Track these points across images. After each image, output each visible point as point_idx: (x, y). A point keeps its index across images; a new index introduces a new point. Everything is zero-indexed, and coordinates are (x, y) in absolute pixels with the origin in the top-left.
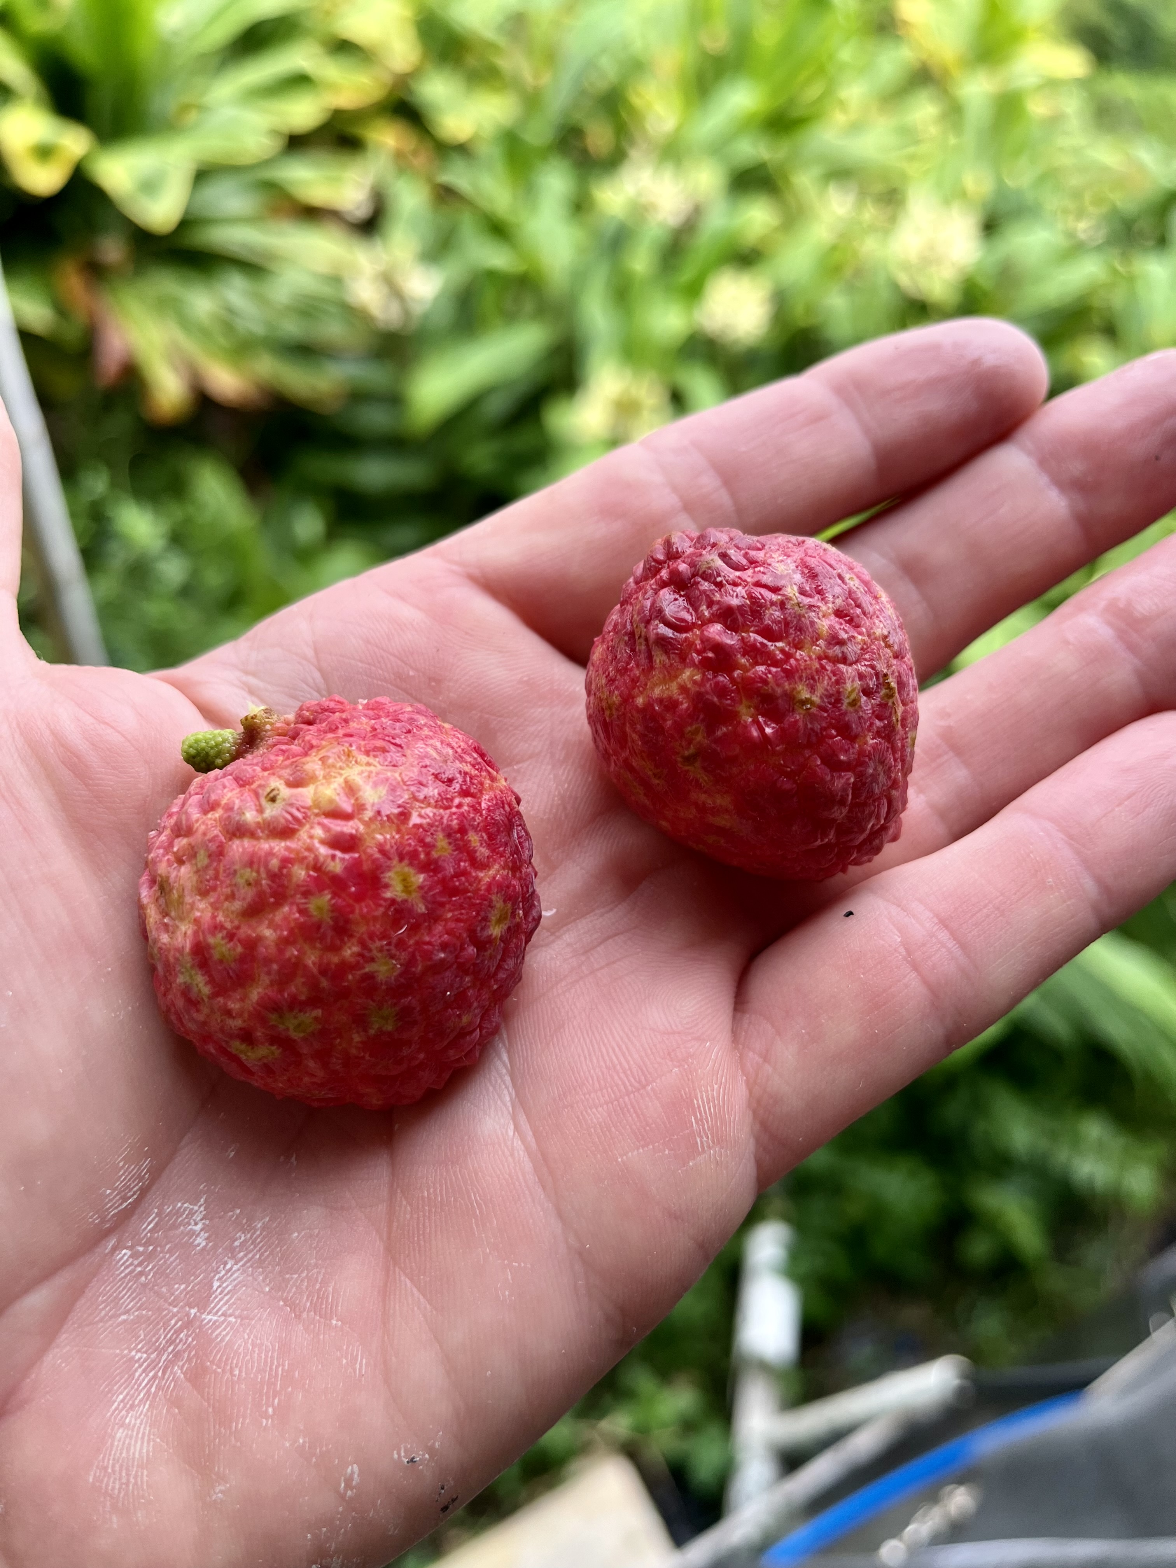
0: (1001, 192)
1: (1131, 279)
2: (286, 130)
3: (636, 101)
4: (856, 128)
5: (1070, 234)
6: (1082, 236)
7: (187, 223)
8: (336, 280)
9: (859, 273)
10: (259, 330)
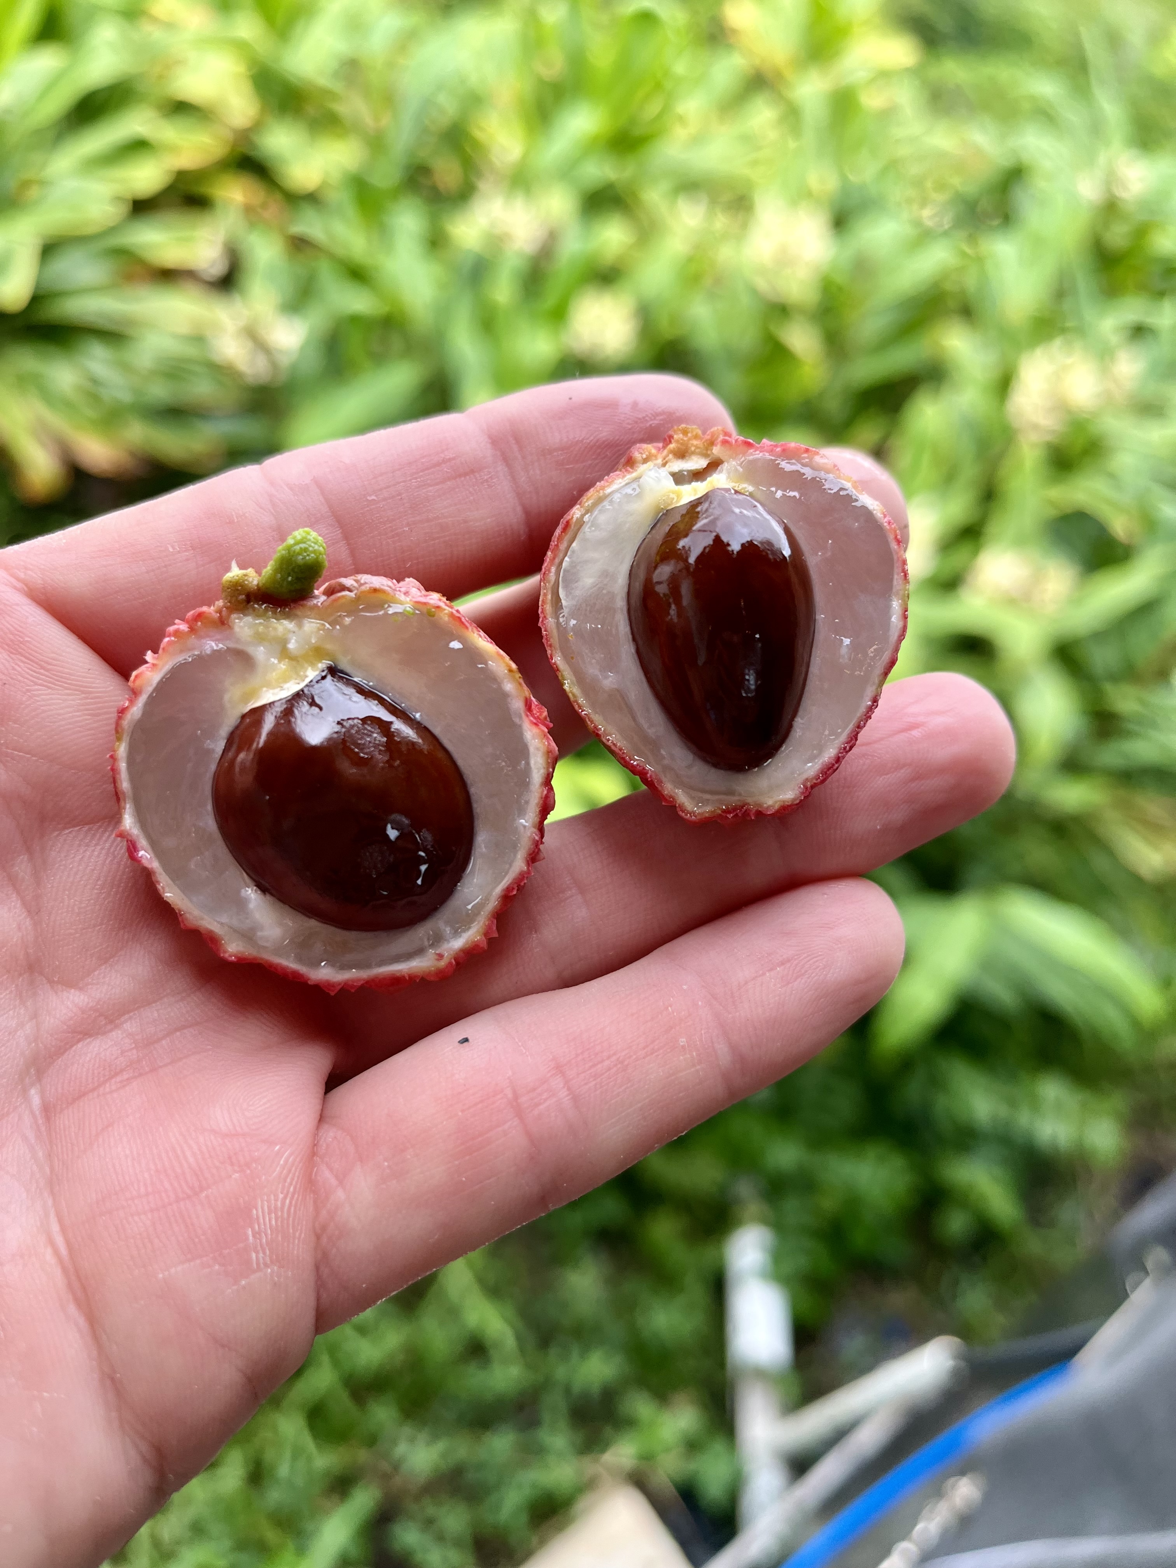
0: (846, 189)
1: (980, 260)
2: (129, 196)
3: (477, 134)
4: (698, 140)
5: (917, 223)
6: (929, 223)
7: (38, 299)
8: (199, 339)
9: (718, 281)
10: (125, 397)
